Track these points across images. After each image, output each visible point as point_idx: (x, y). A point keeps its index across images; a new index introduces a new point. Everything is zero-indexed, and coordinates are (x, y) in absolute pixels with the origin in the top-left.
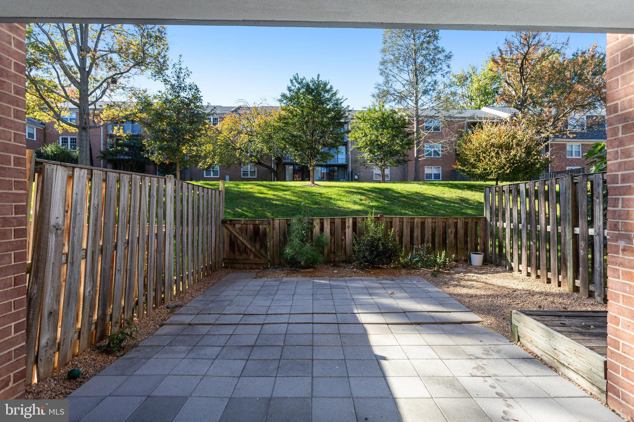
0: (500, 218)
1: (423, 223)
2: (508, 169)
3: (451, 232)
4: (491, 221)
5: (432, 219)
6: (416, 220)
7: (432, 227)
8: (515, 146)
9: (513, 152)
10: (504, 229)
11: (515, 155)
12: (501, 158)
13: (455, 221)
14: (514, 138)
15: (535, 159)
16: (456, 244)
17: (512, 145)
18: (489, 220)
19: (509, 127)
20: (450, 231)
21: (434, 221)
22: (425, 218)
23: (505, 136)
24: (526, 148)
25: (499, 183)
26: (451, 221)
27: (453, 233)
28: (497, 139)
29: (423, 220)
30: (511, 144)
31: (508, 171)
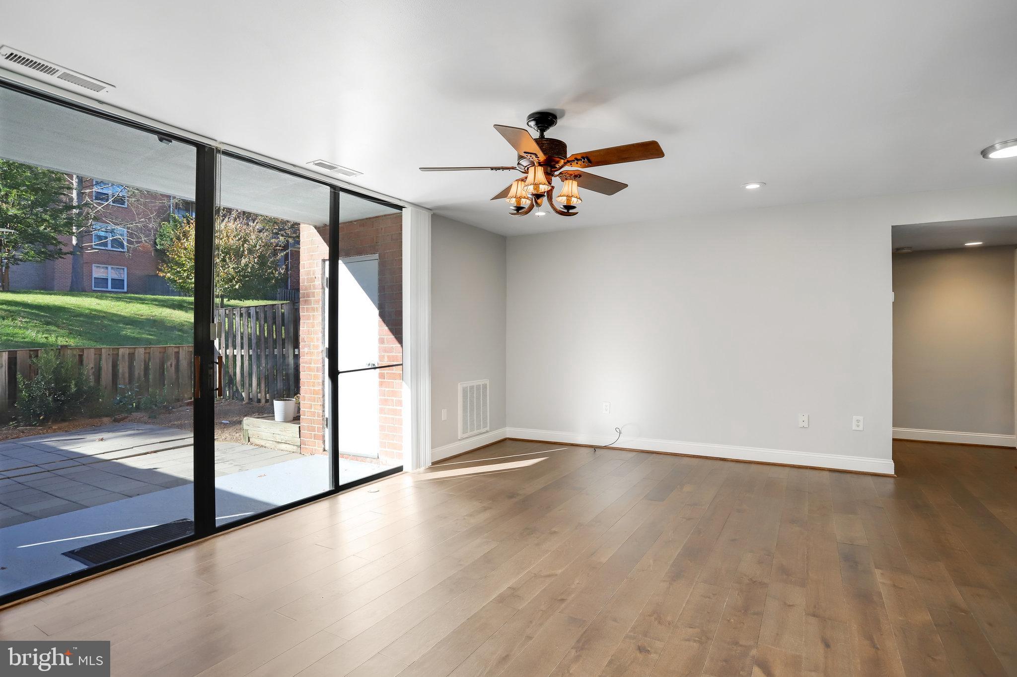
0: (230, 344)
1: (132, 356)
2: (237, 282)
3: (171, 365)
4: (220, 349)
5: (145, 348)
6: (121, 351)
7: (145, 361)
8: (246, 253)
9: (243, 261)
10: (235, 356)
11: (246, 265)
12: (229, 267)
13: (176, 350)
14: (245, 241)
15: (269, 273)
16: (177, 378)
17: (244, 251)
18: (217, 348)
19: (239, 225)
20: (169, 363)
21: (147, 351)
22: (135, 348)
23: (235, 236)
24: (259, 257)
25: (225, 300)
26: (171, 351)
27: (173, 366)
28: (223, 240)
29: (132, 351)
30: (241, 249)
31: (237, 287)
